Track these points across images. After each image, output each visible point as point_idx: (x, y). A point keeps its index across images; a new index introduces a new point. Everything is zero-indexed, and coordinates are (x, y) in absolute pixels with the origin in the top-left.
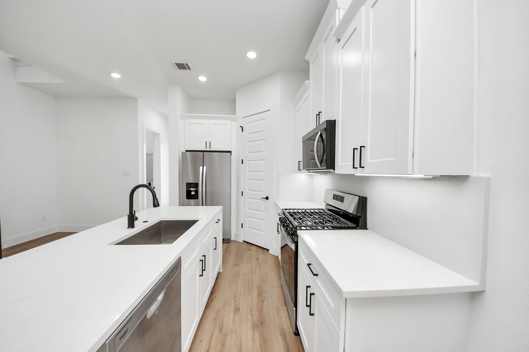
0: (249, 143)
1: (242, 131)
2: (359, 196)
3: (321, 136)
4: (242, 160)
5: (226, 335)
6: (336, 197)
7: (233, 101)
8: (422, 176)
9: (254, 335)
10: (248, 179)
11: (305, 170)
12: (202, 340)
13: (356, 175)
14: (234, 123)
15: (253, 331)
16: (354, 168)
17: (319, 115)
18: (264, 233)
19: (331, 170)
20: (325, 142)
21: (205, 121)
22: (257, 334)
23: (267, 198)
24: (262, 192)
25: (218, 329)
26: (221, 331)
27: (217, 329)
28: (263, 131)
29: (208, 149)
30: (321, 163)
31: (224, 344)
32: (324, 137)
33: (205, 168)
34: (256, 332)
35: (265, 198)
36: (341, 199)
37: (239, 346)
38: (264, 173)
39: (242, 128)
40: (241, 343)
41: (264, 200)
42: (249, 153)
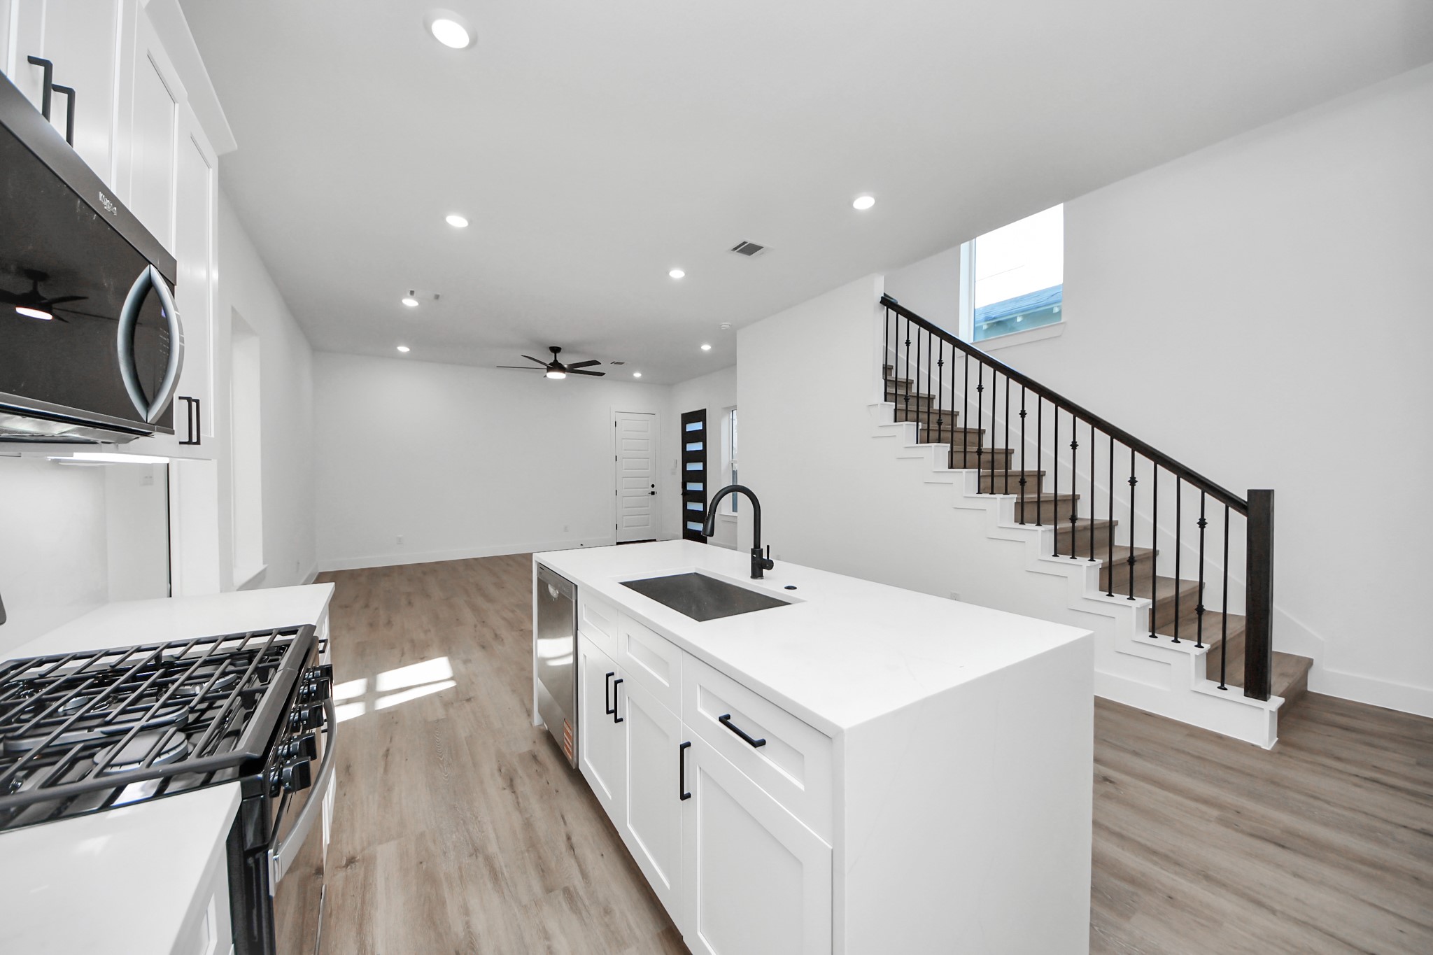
5: (549, 890)
9: (467, 923)
12: (600, 857)
15: (472, 934)
22: (458, 928)
25: (578, 893)
26: (569, 894)
27: (581, 892)
31: (541, 872)
34: (461, 934)
37: (503, 883)
40: (498, 892)
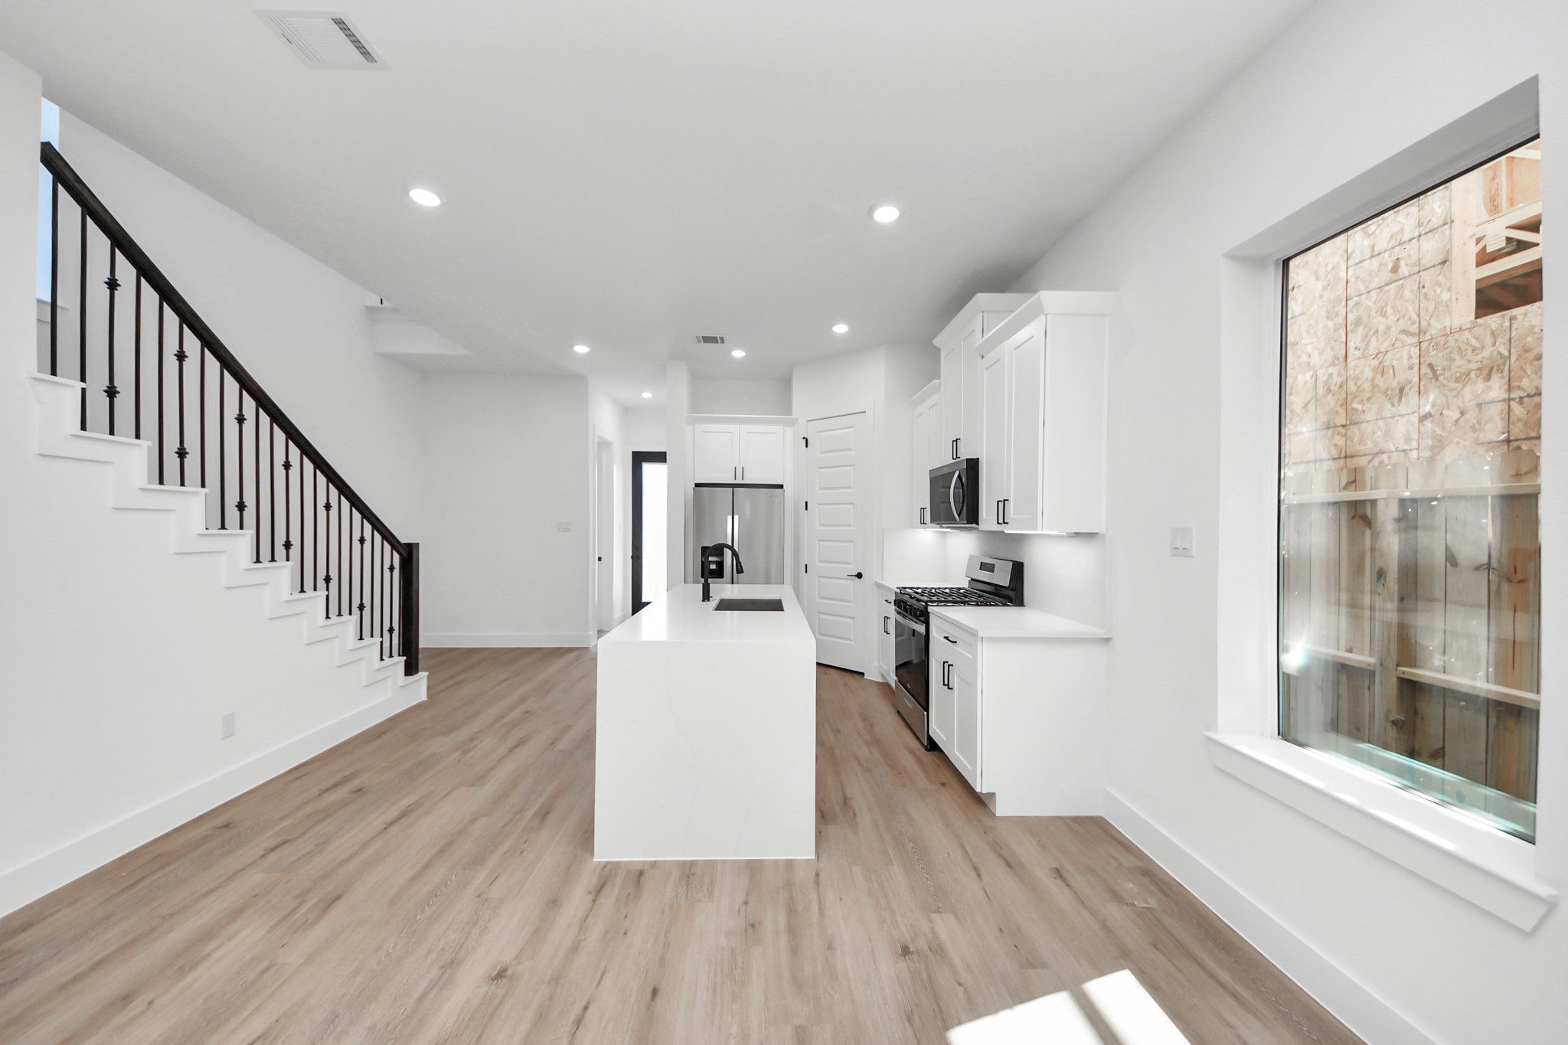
0: (821, 470)
1: (807, 446)
2: (1013, 561)
3: (959, 477)
4: (806, 503)
6: (984, 566)
7: (787, 382)
8: (1055, 533)
10: (819, 540)
11: (934, 524)
13: (1006, 532)
14: (789, 430)
16: (998, 523)
17: (956, 441)
18: (853, 643)
19: (974, 525)
20: (965, 487)
21: (733, 428)
23: (859, 576)
24: (849, 563)
28: (850, 449)
29: (739, 481)
30: (959, 515)
32: (964, 479)
33: (736, 518)
35: (856, 576)
36: (990, 568)
38: (853, 528)
39: (807, 440)
41: (853, 579)
42: (821, 489)
